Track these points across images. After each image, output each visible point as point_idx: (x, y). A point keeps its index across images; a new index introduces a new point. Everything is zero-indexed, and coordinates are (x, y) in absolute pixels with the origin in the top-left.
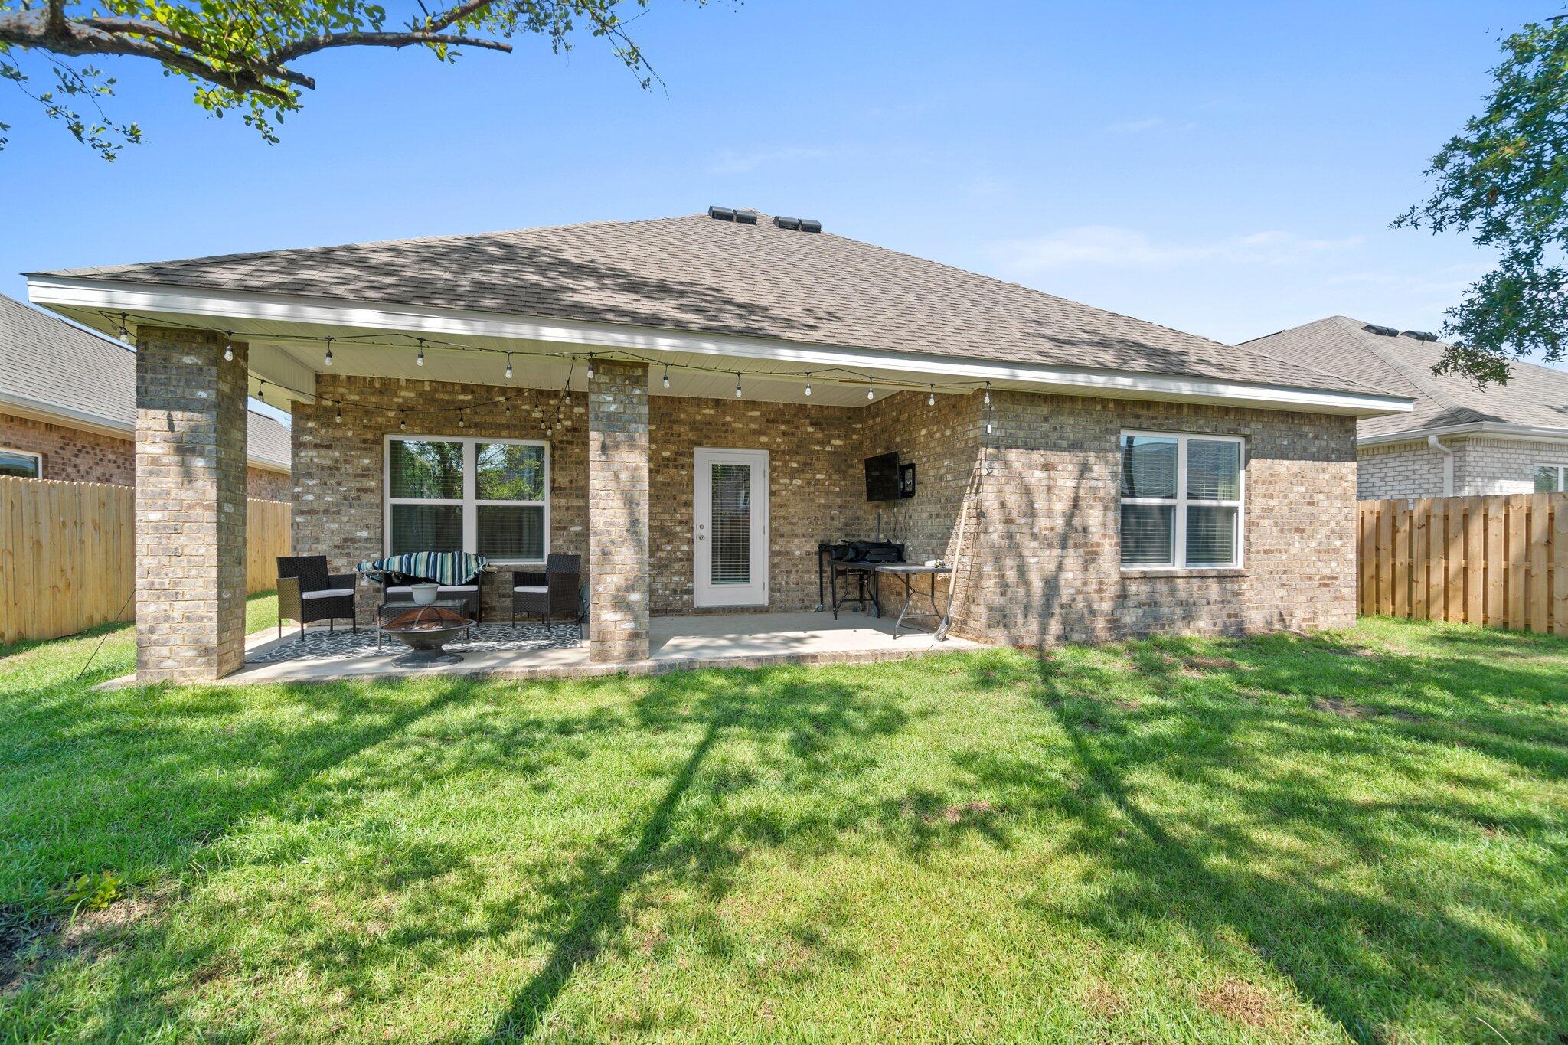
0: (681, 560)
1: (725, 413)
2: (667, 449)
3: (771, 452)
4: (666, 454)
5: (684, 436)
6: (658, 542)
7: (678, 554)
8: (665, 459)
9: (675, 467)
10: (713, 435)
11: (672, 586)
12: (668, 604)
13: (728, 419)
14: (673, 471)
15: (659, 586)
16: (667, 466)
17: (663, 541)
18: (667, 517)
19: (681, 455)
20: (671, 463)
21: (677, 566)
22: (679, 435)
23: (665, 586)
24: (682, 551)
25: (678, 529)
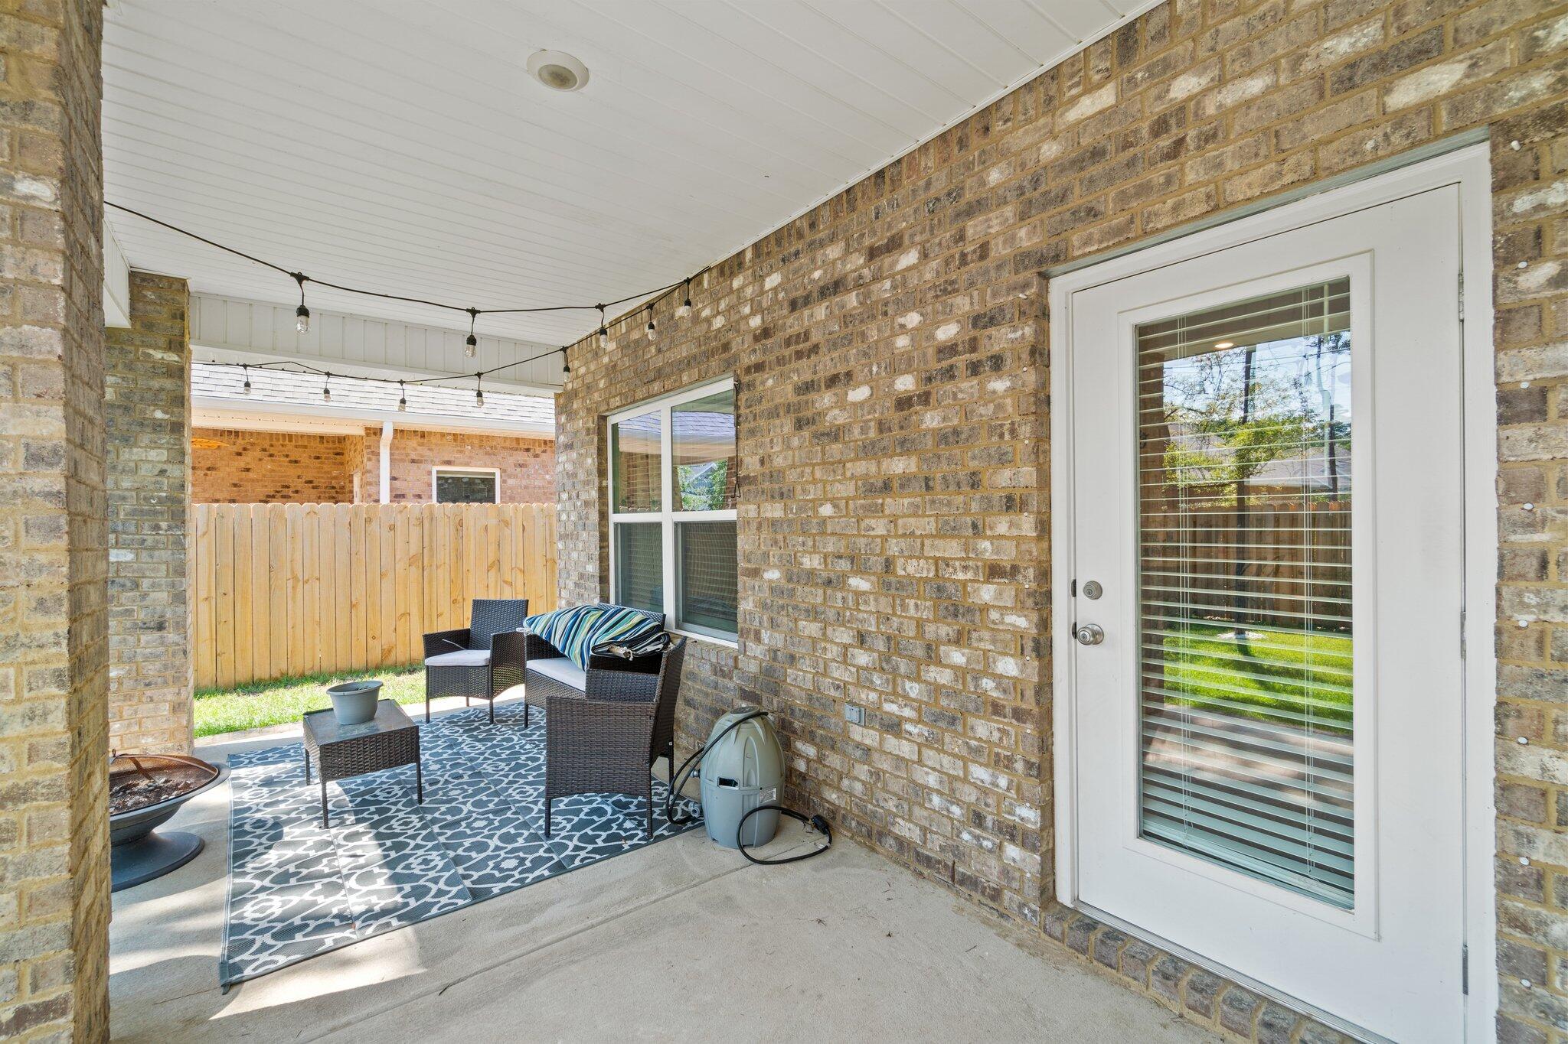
0: (997, 709)
1: (1167, 70)
2: (948, 314)
3: (1502, 130)
4: (947, 332)
5: (1000, 250)
6: (930, 630)
7: (987, 684)
8: (949, 350)
9: (975, 369)
10: (1107, 199)
11: (970, 795)
12: (958, 852)
13: (1184, 87)
14: (967, 386)
15: (932, 780)
16: (949, 374)
17: (944, 630)
18: (952, 549)
19: (992, 321)
20: (961, 361)
21: (983, 729)
22: (984, 251)
23: (951, 787)
24: (998, 678)
25: (987, 593)
